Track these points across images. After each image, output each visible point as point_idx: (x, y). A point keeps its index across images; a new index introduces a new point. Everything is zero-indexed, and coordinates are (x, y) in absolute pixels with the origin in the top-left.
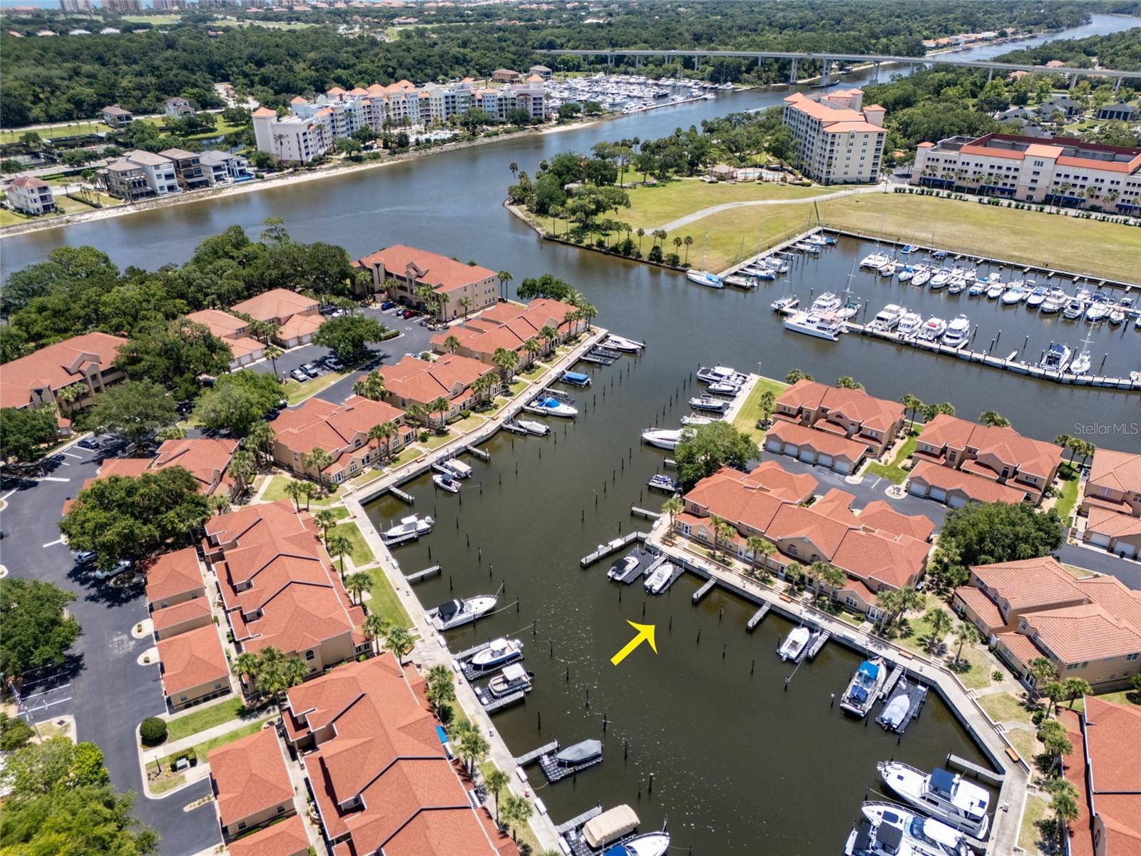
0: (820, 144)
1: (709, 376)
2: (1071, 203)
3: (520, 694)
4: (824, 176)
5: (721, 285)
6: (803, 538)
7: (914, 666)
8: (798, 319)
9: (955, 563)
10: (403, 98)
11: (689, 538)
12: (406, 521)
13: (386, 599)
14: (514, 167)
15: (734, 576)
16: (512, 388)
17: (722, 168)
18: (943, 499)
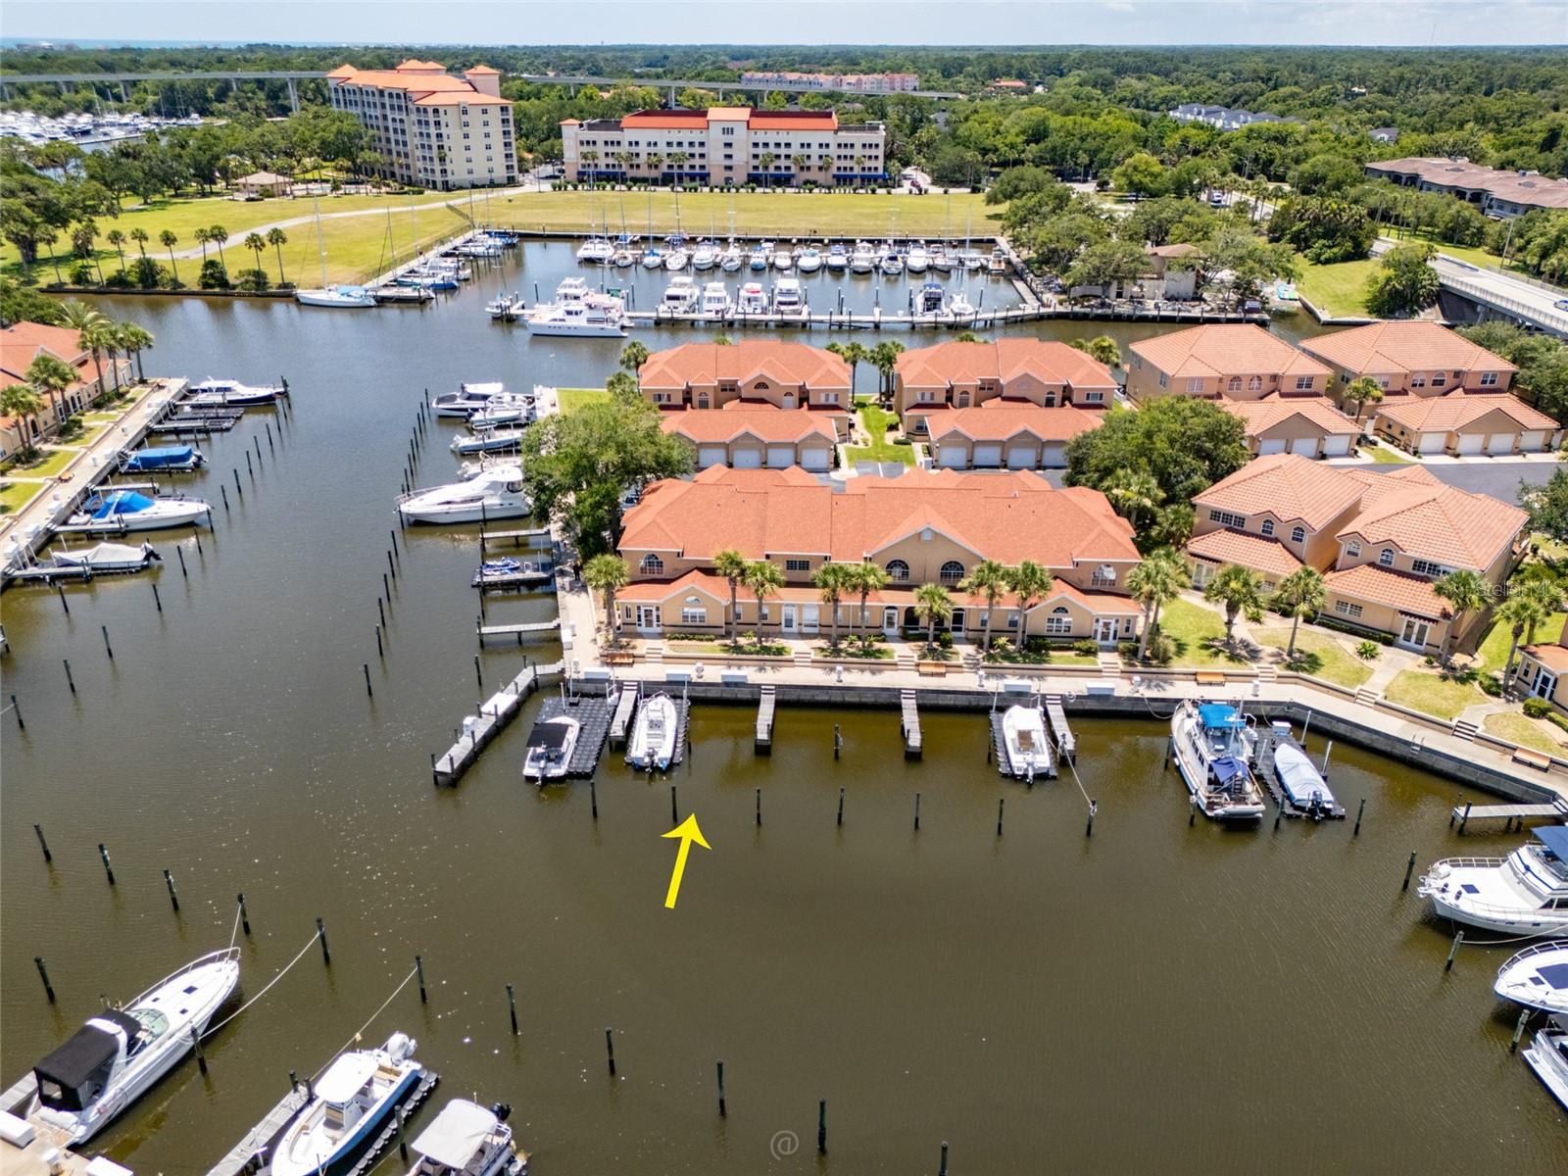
1: (460, 403)
2: (782, 181)
5: (373, 302)
6: (919, 534)
11: (662, 636)
17: (258, 178)
18: (997, 462)
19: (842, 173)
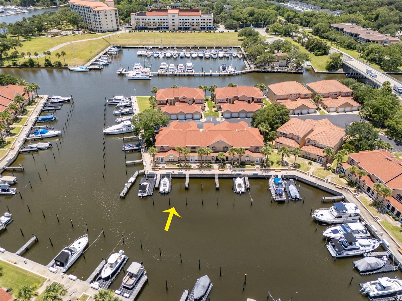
0: (93, 16)
1: (114, 101)
2: (187, 29)
3: (144, 278)
4: (100, 29)
5: (88, 70)
6: (218, 142)
7: (284, 173)
8: (131, 74)
9: (270, 131)
11: (165, 163)
15: (195, 170)
16: (12, 131)
17: (55, 31)
18: (237, 116)
19: (202, 26)
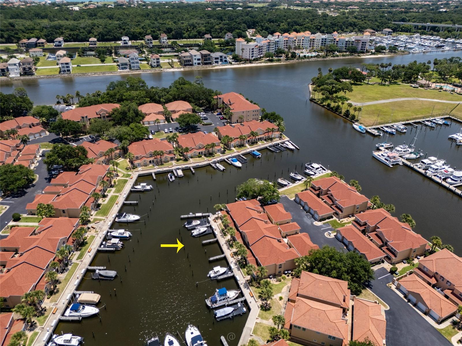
1: (309, 166)
3: (113, 249)
5: (365, 131)
6: (245, 233)
8: (380, 153)
10: (303, 38)
11: (222, 221)
12: (142, 184)
13: (109, 205)
14: (320, 70)
15: (222, 241)
16: (227, 151)
17: (423, 82)
